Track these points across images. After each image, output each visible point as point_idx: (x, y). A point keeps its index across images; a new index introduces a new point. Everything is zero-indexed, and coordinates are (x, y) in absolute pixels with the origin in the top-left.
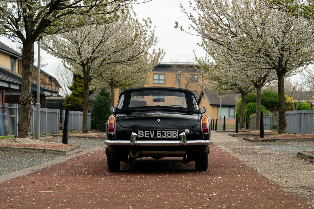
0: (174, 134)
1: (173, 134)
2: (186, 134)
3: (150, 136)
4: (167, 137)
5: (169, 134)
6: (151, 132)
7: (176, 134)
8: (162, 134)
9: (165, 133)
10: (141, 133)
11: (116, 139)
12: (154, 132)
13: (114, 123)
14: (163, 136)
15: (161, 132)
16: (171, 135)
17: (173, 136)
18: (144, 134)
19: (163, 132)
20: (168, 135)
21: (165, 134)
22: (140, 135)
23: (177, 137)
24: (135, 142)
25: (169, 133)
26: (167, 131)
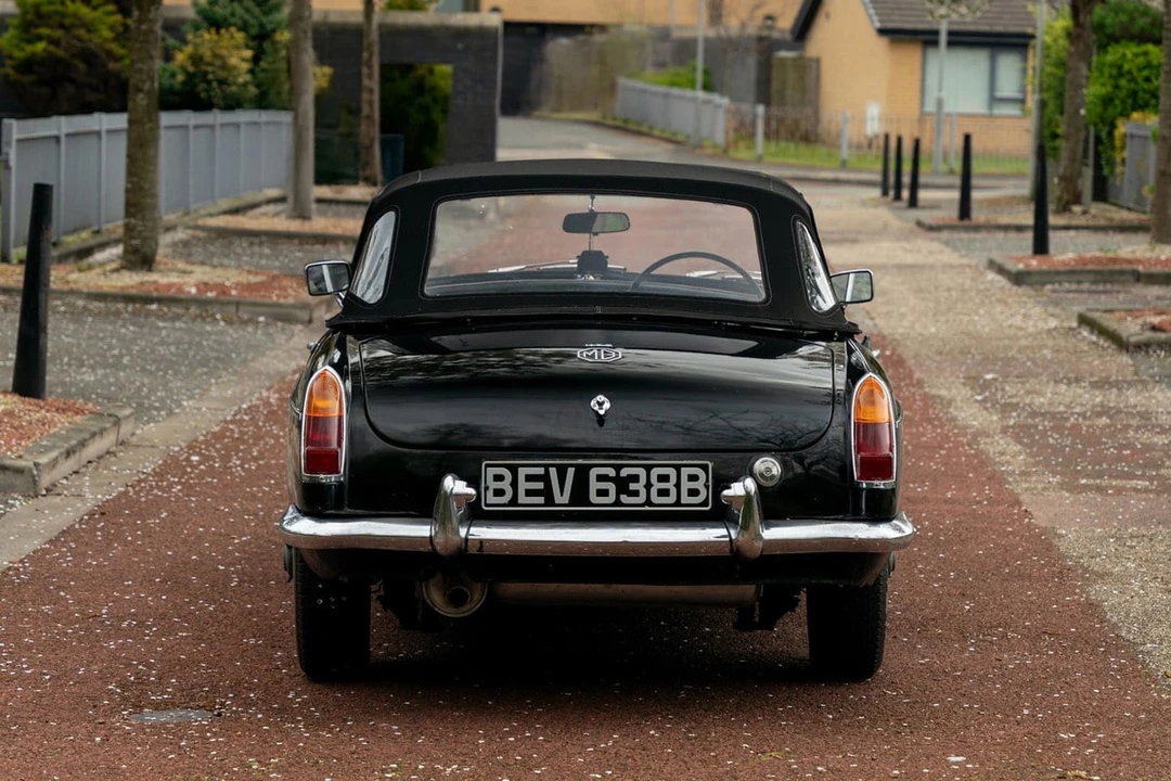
0: (693, 485)
1: (686, 485)
2: (759, 487)
3: (550, 501)
4: (648, 502)
5: (663, 485)
6: (553, 471)
7: (699, 485)
8: (623, 485)
9: (635, 478)
10: (499, 478)
11: (348, 511)
12: (571, 472)
13: (340, 418)
14: (624, 498)
15: (611, 472)
16: (673, 491)
17: (683, 502)
18: (514, 484)
19: (624, 472)
20: (654, 491)
21: (639, 486)
22: (490, 493)
23: (705, 503)
24: (463, 532)
25: (663, 478)
26: (648, 468)
